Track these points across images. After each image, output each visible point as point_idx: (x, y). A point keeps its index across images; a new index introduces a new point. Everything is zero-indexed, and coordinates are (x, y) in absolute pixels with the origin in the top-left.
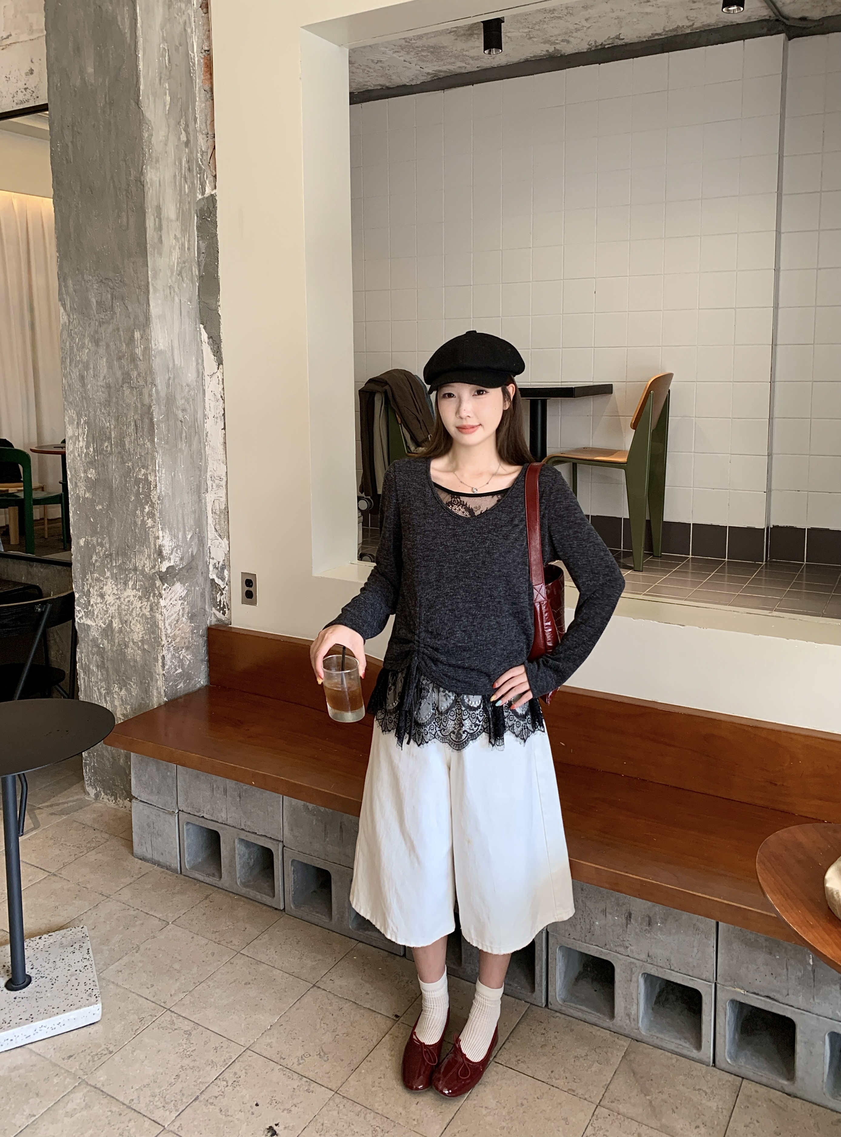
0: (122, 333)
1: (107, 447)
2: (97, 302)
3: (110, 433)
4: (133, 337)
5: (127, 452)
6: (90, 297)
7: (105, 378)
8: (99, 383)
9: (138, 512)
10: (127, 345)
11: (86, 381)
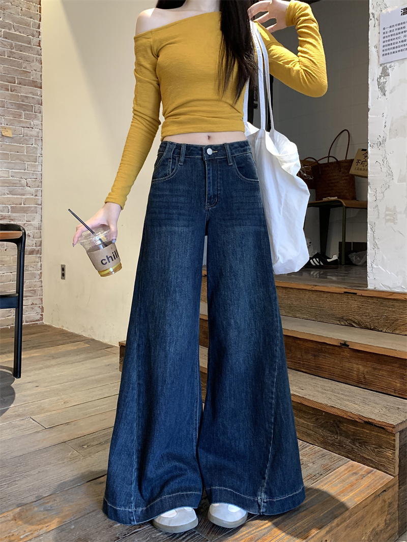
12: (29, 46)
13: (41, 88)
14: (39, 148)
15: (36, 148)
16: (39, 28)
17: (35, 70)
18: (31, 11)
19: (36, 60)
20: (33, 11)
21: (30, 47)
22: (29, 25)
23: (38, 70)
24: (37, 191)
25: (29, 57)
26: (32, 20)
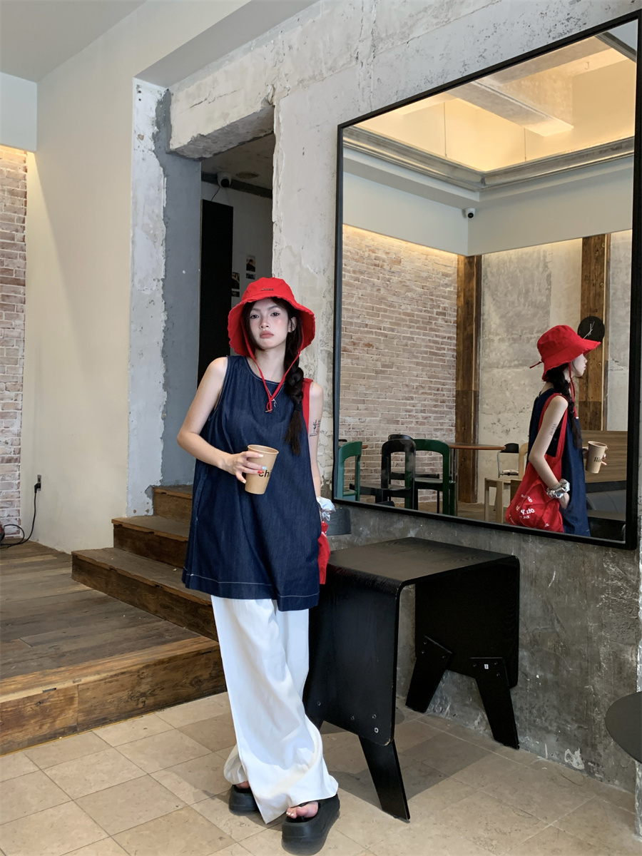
12: (13, 242)
13: (24, 285)
14: (21, 349)
15: (17, 350)
16: (24, 222)
17: (19, 267)
18: (15, 205)
19: (20, 257)
20: (18, 205)
21: (14, 244)
22: (13, 221)
23: (22, 266)
24: (17, 395)
25: (11, 254)
26: (16, 215)
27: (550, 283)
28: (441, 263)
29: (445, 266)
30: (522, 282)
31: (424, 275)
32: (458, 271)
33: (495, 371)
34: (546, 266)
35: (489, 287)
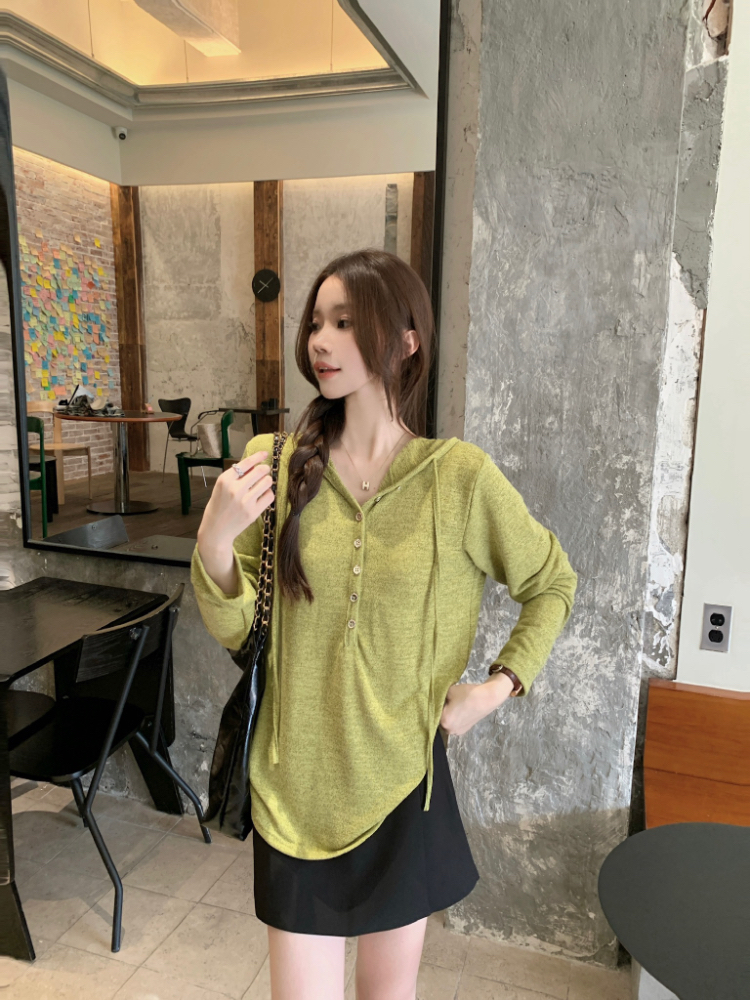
0: (605, 255)
1: (552, 423)
2: (555, 208)
3: (561, 403)
4: (631, 261)
5: (592, 431)
6: (542, 201)
7: (559, 322)
8: (546, 331)
9: (609, 519)
10: (616, 274)
11: (518, 328)
27: (219, 228)
28: (92, 190)
29: (97, 194)
30: (187, 224)
31: (74, 203)
32: (112, 202)
33: (163, 322)
34: (213, 208)
35: (149, 225)
